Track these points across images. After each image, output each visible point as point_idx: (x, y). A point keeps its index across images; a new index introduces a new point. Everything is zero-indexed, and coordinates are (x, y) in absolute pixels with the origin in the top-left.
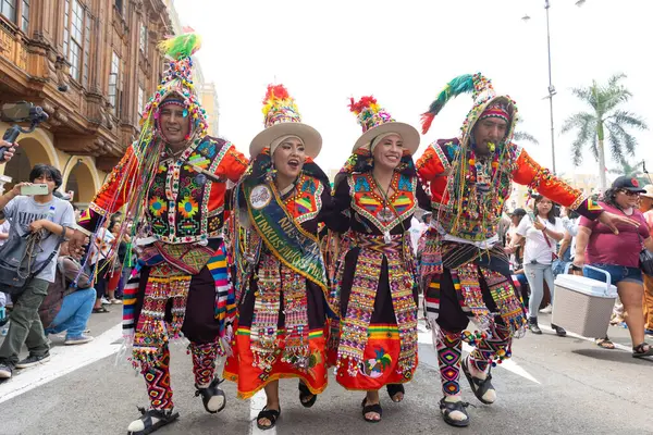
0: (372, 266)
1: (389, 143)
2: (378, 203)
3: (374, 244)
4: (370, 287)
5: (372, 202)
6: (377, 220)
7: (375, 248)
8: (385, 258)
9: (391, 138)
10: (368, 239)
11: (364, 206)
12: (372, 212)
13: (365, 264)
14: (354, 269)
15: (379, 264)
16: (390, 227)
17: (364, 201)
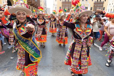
0: (79, 47)
1: (84, 16)
2: (82, 31)
3: (80, 42)
4: (78, 52)
5: (81, 31)
6: (81, 36)
7: (80, 43)
8: (82, 45)
9: (85, 15)
10: (78, 40)
11: (78, 31)
12: (80, 33)
13: (77, 47)
14: (74, 48)
15: (81, 47)
16: (84, 37)
17: (79, 30)
